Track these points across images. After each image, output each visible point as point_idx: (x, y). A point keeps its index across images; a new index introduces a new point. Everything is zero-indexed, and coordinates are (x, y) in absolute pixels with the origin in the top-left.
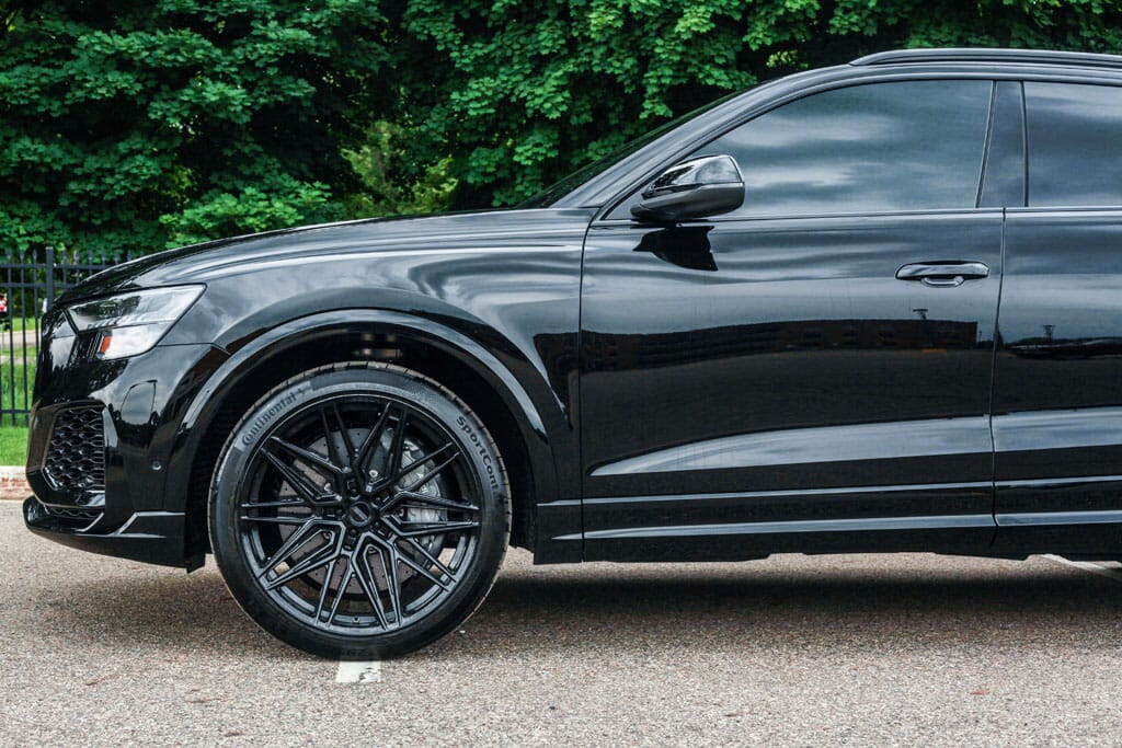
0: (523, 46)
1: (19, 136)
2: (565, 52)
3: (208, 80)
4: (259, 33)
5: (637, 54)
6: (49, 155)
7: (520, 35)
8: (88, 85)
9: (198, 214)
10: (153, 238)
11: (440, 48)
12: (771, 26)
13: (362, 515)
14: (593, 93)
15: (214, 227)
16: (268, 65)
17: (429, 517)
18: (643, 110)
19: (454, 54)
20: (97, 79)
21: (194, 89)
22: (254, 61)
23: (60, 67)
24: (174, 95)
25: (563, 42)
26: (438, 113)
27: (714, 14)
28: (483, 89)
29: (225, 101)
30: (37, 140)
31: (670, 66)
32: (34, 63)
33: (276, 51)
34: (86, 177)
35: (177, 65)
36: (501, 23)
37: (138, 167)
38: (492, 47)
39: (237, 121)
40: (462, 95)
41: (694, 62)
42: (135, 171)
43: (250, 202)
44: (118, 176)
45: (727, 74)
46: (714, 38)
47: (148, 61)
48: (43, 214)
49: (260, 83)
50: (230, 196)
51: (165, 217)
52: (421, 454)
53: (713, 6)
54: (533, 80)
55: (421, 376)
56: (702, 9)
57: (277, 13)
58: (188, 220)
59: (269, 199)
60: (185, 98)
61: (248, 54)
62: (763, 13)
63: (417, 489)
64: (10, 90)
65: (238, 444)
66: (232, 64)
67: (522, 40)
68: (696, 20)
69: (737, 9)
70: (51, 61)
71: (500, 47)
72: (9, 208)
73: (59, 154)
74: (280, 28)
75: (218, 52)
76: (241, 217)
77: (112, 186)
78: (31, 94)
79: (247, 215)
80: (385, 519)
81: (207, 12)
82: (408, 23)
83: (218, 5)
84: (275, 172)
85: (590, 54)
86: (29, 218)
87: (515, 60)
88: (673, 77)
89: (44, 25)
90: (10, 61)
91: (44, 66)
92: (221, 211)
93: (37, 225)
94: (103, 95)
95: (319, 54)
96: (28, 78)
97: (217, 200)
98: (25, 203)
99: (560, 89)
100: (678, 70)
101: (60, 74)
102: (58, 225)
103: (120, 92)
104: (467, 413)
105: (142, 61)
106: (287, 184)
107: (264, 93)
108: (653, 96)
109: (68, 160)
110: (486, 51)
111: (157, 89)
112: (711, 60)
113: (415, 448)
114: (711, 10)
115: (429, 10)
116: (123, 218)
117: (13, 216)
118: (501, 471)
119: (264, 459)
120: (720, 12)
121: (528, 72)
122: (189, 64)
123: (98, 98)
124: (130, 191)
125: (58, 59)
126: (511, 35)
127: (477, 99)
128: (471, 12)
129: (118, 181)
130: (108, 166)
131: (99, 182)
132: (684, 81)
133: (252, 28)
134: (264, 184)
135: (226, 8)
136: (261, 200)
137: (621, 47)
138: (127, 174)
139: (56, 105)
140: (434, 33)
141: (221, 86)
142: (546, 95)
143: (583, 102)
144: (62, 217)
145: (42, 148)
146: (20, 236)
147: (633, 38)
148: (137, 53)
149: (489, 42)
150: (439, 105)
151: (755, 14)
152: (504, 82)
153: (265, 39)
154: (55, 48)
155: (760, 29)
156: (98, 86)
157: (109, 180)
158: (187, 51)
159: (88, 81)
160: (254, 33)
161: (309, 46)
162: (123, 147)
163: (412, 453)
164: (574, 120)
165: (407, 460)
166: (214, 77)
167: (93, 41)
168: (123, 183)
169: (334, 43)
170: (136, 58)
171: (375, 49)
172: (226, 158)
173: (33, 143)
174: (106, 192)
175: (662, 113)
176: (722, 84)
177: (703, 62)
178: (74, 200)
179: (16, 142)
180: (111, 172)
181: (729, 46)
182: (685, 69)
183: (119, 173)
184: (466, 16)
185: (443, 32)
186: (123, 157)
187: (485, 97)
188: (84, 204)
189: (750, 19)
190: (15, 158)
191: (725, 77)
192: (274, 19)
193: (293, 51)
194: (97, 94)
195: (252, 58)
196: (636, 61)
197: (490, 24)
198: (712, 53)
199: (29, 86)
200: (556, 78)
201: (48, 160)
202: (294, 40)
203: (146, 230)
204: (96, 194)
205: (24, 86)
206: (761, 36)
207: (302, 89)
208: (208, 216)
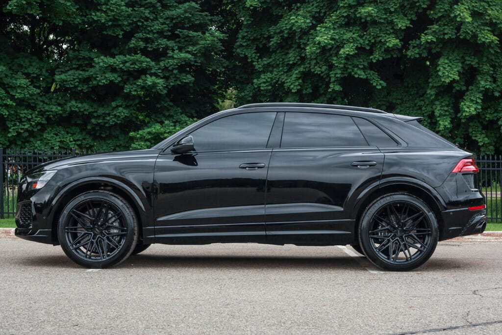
0: (283, 59)
1: (71, 100)
2: (299, 62)
3: (148, 76)
4: (171, 55)
5: (328, 64)
6: (83, 108)
7: (282, 55)
8: (98, 79)
9: (144, 132)
10: (127, 142)
11: (249, 60)
12: (382, 52)
13: (98, 231)
14: (313, 79)
15: (151, 138)
16: (173, 69)
17: (116, 231)
18: (330, 88)
19: (254, 63)
20: (102, 76)
21: (142, 80)
22: (168, 67)
23: (88, 71)
24: (135, 82)
25: (299, 58)
26: (250, 88)
27: (357, 46)
28: (267, 78)
29: (154, 85)
30: (78, 101)
31: (340, 69)
32: (77, 69)
33: (177, 63)
34: (98, 117)
35: (135, 69)
36: (275, 49)
37: (119, 113)
38: (271, 60)
39: (161, 93)
40: (258, 81)
41: (350, 67)
42: (118, 114)
43: (167, 127)
44: (111, 116)
45: (365, 72)
46: (359, 57)
47: (123, 68)
48: (81, 132)
49: (171, 76)
50: (159, 124)
51: (131, 133)
52: (114, 214)
53: (357, 43)
54: (288, 74)
55: (113, 194)
56: (352, 45)
57: (178, 47)
58: (141, 135)
59: (175, 126)
60: (139, 84)
61: (166, 64)
62: (379, 46)
63: (112, 223)
64: (66, 81)
65: (65, 212)
66: (159, 69)
67: (283, 57)
68: (348, 49)
69: (368, 44)
70: (84, 68)
71: (274, 60)
72: (67, 130)
73: (87, 107)
74: (179, 53)
75: (153, 63)
76: (162, 134)
77: (109, 120)
78: (75, 83)
79: (165, 133)
80: (104, 231)
81: (148, 47)
82: (236, 49)
83: (153, 44)
84: (179, 114)
85: (310, 63)
86: (75, 134)
87: (280, 65)
88: (342, 73)
89: (81, 53)
90: (67, 69)
91: (81, 71)
92: (154, 131)
93: (78, 137)
94: (104, 83)
95: (196, 64)
96: (74, 76)
97: (154, 126)
98: (74, 128)
99: (298, 79)
100: (344, 71)
101: (87, 74)
102: (87, 137)
103: (111, 82)
104: (124, 204)
105: (121, 68)
106: (183, 119)
107: (173, 81)
108: (334, 82)
109: (91, 110)
110: (268, 62)
111: (128, 80)
112: (357, 66)
113: (112, 213)
114: (356, 45)
115: (245, 44)
116: (114, 134)
117: (68, 133)
118: (133, 219)
119: (72, 216)
120: (359, 46)
121: (286, 70)
122: (140, 69)
123: (102, 84)
124: (116, 123)
125: (87, 67)
126: (279, 54)
127: (264, 83)
128: (263, 45)
129: (112, 118)
130: (107, 112)
131: (104, 119)
132: (346, 75)
133: (168, 53)
134: (174, 119)
135: (157, 45)
136: (171, 126)
137: (321, 61)
138: (115, 116)
139: (86, 87)
140: (246, 54)
141: (154, 78)
142: (292, 82)
143: (308, 84)
144: (89, 133)
145: (80, 105)
146: (71, 142)
147: (326, 57)
148: (118, 65)
149: (270, 58)
150: (250, 84)
151: (376, 47)
152: (275, 75)
153: (172, 58)
154: (86, 63)
155: (377, 53)
156: (102, 79)
157: (108, 118)
158: (140, 64)
159: (98, 77)
160: (169, 55)
161: (191, 61)
162: (114, 104)
163: (112, 214)
164: (304, 92)
165: (110, 216)
166: (151, 75)
167: (100, 61)
168: (113, 119)
169: (202, 59)
170: (117, 67)
171: (222, 61)
172: (158, 108)
173: (76, 103)
174: (107, 123)
175: (337, 89)
176: (361, 77)
177: (354, 67)
178: (94, 126)
179: (70, 102)
180: (109, 115)
181: (365, 60)
182: (347, 70)
183: (112, 115)
184: (261, 46)
185: (251, 53)
186: (114, 109)
187: (267, 82)
188: (97, 128)
189: (374, 49)
190: (68, 109)
191: (363, 73)
192: (177, 49)
193: (184, 63)
194: (101, 82)
195: (167, 66)
196: (327, 67)
197: (271, 50)
198: (358, 63)
199: (74, 79)
200: (296, 74)
201: (82, 110)
202: (184, 58)
203: (125, 139)
204: (102, 124)
205: (72, 79)
206: (377, 56)
207: (189, 79)
208: (149, 133)
